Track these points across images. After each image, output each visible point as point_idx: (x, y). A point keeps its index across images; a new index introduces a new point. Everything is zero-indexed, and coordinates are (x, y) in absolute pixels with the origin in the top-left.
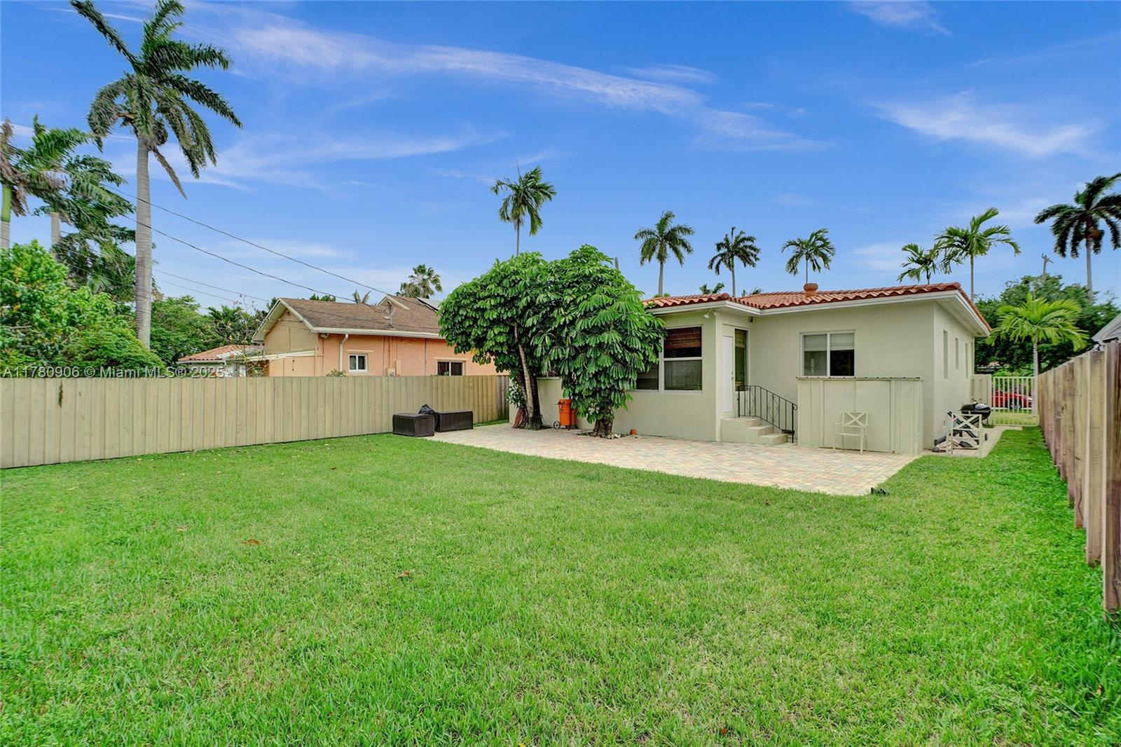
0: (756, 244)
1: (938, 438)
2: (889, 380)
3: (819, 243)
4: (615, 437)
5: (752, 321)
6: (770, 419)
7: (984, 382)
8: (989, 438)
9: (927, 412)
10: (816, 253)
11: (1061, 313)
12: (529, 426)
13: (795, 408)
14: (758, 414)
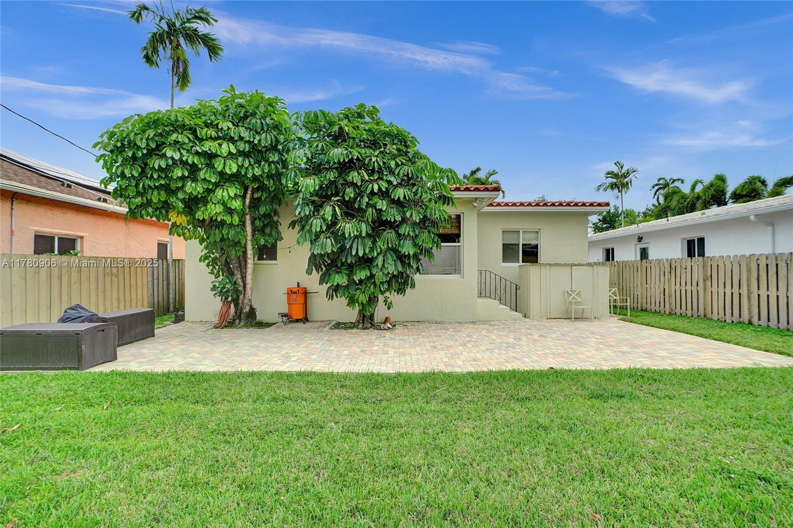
6: (498, 298)
12: (242, 324)
13: (518, 288)
14: (488, 295)
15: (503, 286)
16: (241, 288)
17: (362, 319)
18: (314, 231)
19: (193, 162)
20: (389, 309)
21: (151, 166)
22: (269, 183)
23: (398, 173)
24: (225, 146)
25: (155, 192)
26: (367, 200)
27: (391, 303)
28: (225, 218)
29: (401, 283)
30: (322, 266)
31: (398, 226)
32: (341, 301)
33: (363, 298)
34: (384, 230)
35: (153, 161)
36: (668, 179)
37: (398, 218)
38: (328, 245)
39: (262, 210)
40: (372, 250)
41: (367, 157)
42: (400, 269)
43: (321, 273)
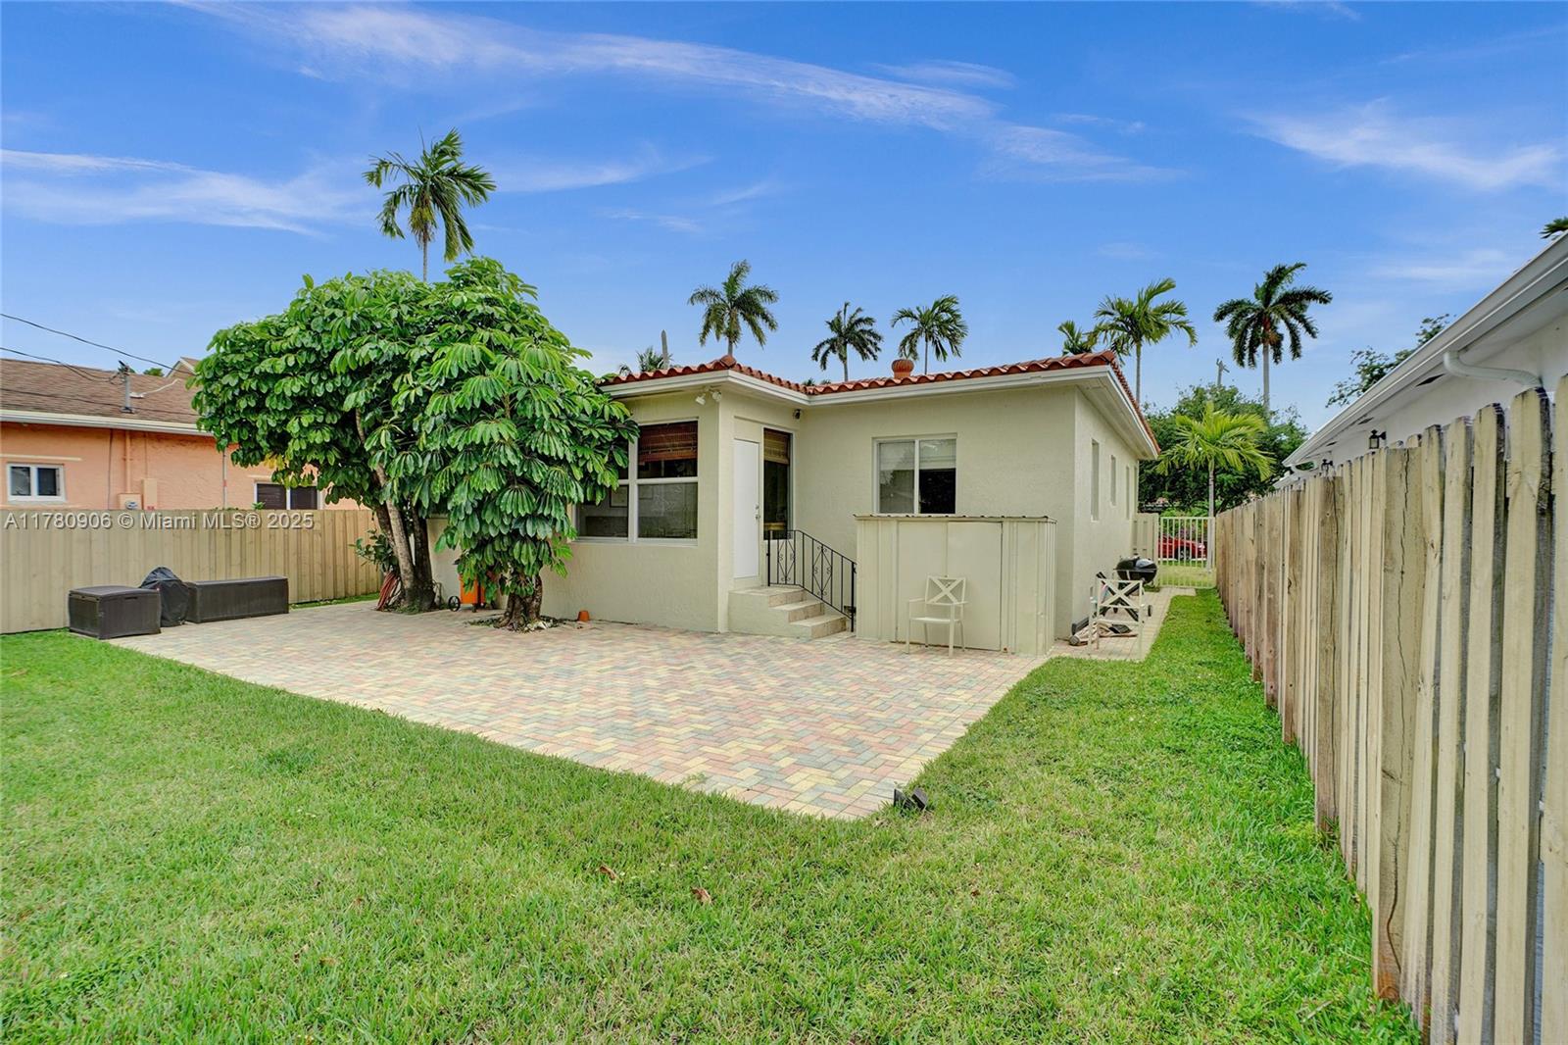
0: (876, 328)
1: (1077, 620)
2: (1000, 521)
3: (945, 316)
4: (539, 628)
5: (798, 416)
6: (817, 590)
7: (1150, 524)
8: (1154, 611)
9: (1063, 577)
10: (941, 333)
11: (1242, 430)
14: (799, 581)
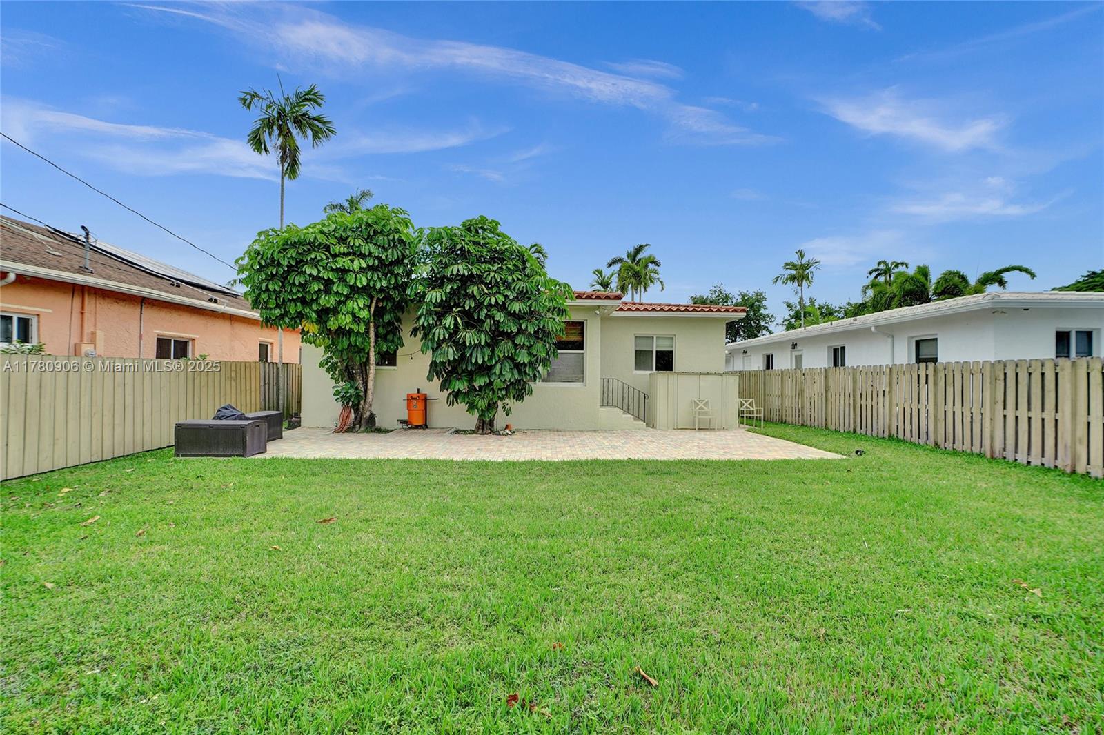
6: (625, 408)
12: (362, 429)
13: (647, 397)
14: (615, 404)
15: (631, 395)
16: (362, 394)
17: (481, 425)
18: (436, 339)
19: (329, 278)
20: (507, 415)
21: (291, 282)
22: (395, 294)
23: (514, 288)
24: (356, 262)
25: (293, 304)
26: (486, 311)
27: (510, 410)
28: (352, 327)
29: (519, 390)
30: (443, 373)
31: (514, 336)
32: (461, 407)
33: (482, 404)
34: (503, 340)
35: (293, 278)
36: (889, 262)
37: (515, 329)
38: (451, 353)
39: (387, 318)
40: (491, 358)
41: (485, 272)
42: (517, 376)
43: (441, 380)
